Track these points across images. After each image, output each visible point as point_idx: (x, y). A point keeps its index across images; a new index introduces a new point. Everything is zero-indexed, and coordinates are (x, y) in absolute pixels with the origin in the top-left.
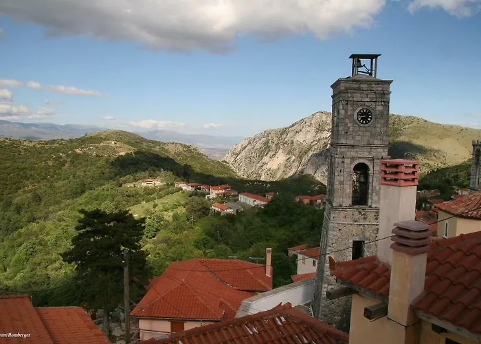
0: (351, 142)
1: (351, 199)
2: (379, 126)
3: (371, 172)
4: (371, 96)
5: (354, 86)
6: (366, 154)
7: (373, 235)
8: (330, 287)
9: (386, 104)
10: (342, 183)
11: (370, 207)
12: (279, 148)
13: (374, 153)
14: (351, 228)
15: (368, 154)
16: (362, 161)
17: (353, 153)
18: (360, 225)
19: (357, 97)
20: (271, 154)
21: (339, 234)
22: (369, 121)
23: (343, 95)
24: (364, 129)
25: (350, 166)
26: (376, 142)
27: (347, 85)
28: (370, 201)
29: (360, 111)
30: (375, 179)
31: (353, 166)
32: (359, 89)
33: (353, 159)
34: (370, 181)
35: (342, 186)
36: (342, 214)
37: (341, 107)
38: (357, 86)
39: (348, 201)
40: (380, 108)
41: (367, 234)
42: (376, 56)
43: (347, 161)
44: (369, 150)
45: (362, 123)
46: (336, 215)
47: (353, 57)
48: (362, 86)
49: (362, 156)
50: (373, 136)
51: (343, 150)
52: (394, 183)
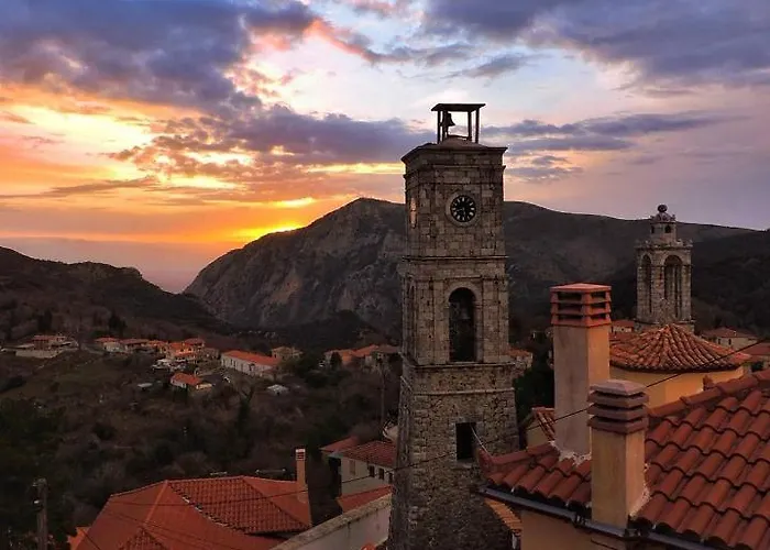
0: (442, 253)
1: (448, 351)
2: (488, 224)
3: (479, 301)
4: (473, 175)
5: (442, 157)
6: (470, 273)
7: (489, 411)
8: (423, 510)
9: (498, 186)
10: (431, 324)
11: (482, 362)
12: (291, 266)
13: (483, 270)
14: (452, 401)
15: (472, 272)
16: (462, 285)
17: (446, 272)
18: (468, 395)
19: (450, 176)
20: (276, 277)
21: (431, 414)
22: (471, 217)
23: (427, 174)
24: (462, 230)
25: (442, 294)
26: (485, 252)
27: (431, 157)
28: (479, 353)
29: (455, 200)
30: (486, 315)
31: (448, 295)
32: (452, 163)
33: (447, 281)
34: (479, 318)
35: (431, 329)
36: (435, 378)
37: (423, 194)
38: (448, 157)
39: (443, 357)
40: (487, 194)
41: (480, 410)
42: (476, 107)
43: (439, 286)
44: (473, 266)
45: (461, 220)
46: (425, 381)
47: (439, 108)
48: (456, 157)
49: (464, 276)
50: (479, 241)
51: (430, 267)
52: (572, 322)
